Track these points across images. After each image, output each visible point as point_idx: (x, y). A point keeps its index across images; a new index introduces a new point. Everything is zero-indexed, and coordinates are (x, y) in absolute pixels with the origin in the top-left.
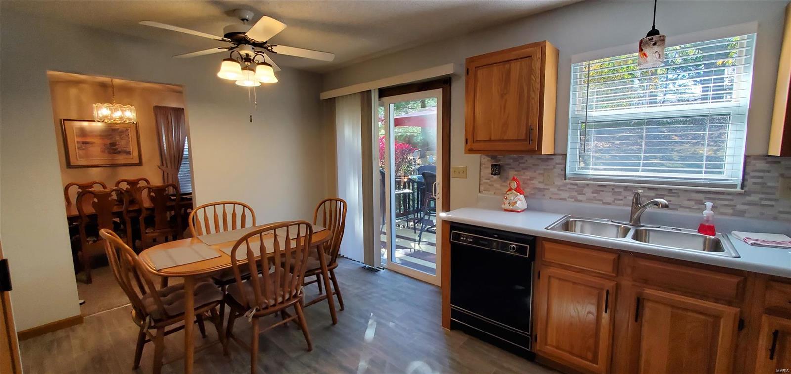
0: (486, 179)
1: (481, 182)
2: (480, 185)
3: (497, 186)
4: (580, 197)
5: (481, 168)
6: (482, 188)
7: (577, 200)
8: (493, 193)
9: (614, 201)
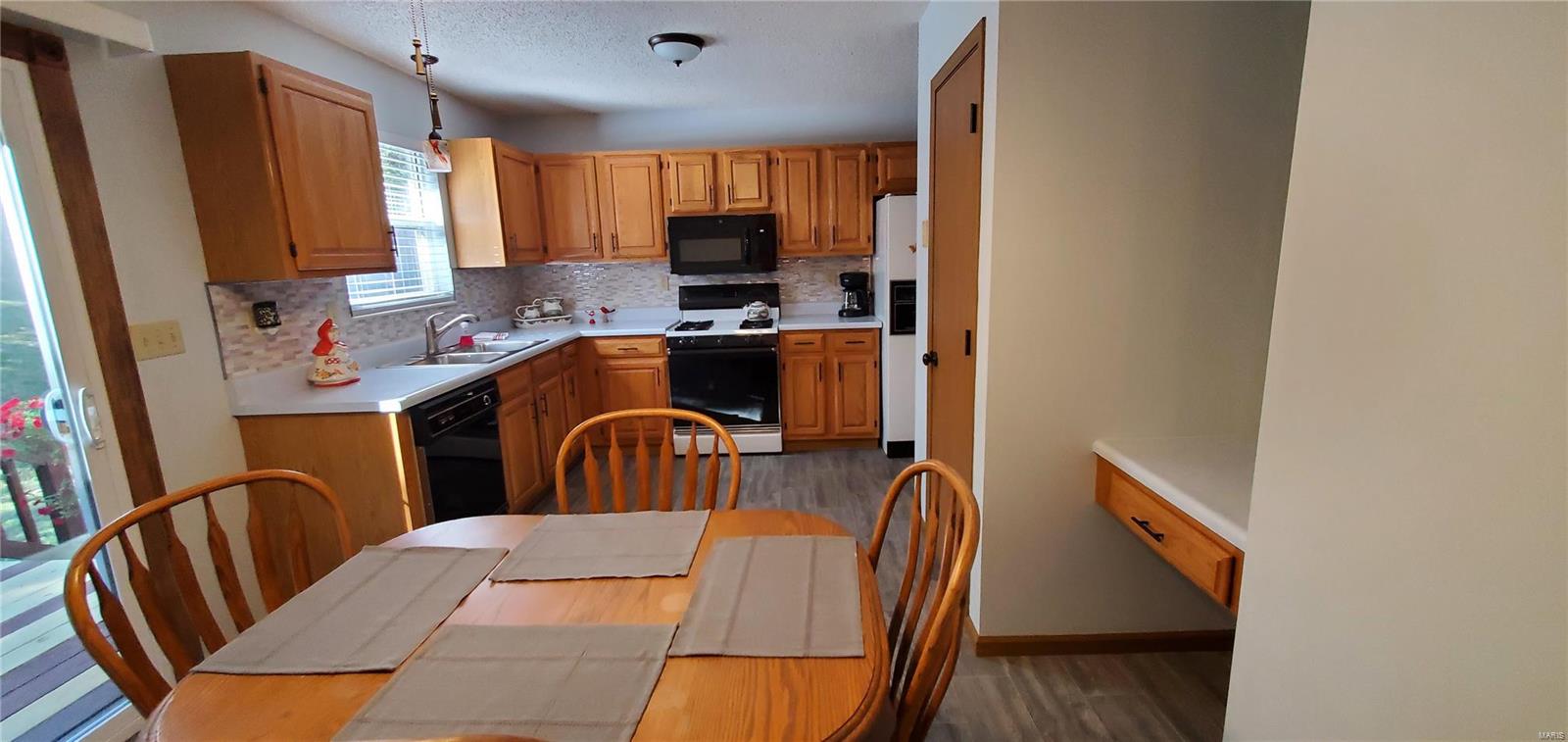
0: (234, 343)
1: (225, 354)
2: (222, 360)
3: (259, 352)
4: (372, 338)
5: (217, 318)
6: (229, 367)
7: (370, 344)
8: (255, 371)
9: (397, 335)
